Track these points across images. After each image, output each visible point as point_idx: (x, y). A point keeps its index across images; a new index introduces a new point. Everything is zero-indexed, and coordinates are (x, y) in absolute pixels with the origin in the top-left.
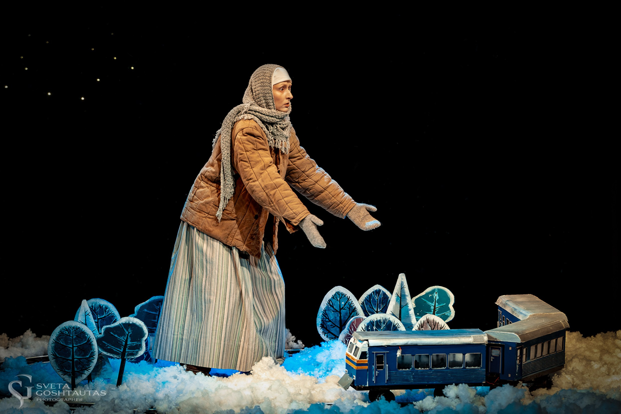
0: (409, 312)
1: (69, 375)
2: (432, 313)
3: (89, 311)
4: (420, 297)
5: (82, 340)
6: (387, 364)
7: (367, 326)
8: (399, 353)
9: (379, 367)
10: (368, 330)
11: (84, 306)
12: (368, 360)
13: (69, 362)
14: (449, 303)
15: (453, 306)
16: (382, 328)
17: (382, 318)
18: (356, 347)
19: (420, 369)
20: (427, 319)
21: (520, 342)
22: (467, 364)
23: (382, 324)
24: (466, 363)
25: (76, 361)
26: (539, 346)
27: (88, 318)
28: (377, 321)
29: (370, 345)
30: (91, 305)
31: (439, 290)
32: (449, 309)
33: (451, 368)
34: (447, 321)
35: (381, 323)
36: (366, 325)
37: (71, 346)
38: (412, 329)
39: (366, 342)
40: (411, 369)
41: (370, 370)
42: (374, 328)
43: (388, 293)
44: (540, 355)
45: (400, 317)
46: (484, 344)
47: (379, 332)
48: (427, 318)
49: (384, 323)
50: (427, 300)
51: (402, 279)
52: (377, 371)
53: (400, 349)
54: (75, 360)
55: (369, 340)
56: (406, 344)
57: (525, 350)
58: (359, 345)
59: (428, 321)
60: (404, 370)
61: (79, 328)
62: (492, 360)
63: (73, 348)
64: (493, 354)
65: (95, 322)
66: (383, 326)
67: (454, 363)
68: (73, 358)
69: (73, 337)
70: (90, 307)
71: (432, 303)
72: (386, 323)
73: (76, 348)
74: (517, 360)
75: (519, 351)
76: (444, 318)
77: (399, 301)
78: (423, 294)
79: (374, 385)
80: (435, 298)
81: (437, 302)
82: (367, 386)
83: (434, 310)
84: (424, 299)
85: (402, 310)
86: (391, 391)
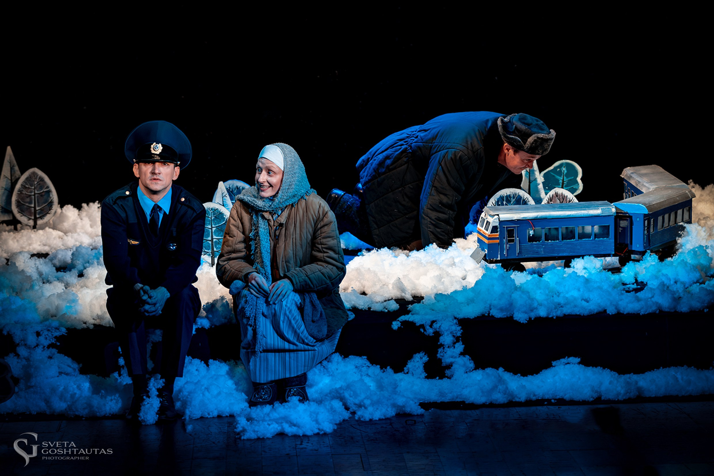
0: (539, 186)
1: (209, 255)
2: (561, 186)
3: (226, 192)
4: (549, 171)
5: (220, 221)
6: (518, 237)
9: (510, 241)
10: (499, 205)
11: (221, 188)
12: (499, 234)
13: (208, 243)
14: (577, 176)
15: (581, 179)
16: (512, 203)
17: (512, 193)
18: (487, 222)
19: (550, 241)
21: (647, 213)
22: (596, 236)
23: (512, 199)
24: (595, 234)
25: (216, 241)
26: (666, 216)
27: (225, 199)
28: (507, 196)
29: (501, 219)
30: (228, 187)
31: (567, 164)
32: (577, 182)
33: (580, 240)
34: (576, 194)
36: (496, 200)
37: (210, 227)
38: (541, 203)
39: (496, 217)
40: (541, 242)
41: (501, 244)
42: (504, 203)
44: (667, 225)
45: (529, 191)
46: (612, 215)
47: (509, 206)
48: (556, 192)
49: (514, 198)
50: (555, 174)
52: (508, 245)
54: (214, 240)
55: (500, 215)
56: (536, 217)
57: (652, 220)
58: (490, 219)
59: (557, 195)
60: (534, 242)
61: (217, 209)
62: (620, 231)
63: (212, 229)
64: (621, 225)
65: (232, 203)
66: (513, 200)
67: (584, 235)
68: (212, 239)
69: (211, 218)
70: (227, 189)
71: (560, 176)
73: (215, 228)
75: (646, 222)
76: (572, 191)
77: (528, 176)
78: (551, 168)
79: (506, 258)
80: (563, 172)
81: (566, 176)
82: (499, 259)
83: (563, 184)
84: (552, 174)
85: (531, 184)
86: (521, 263)
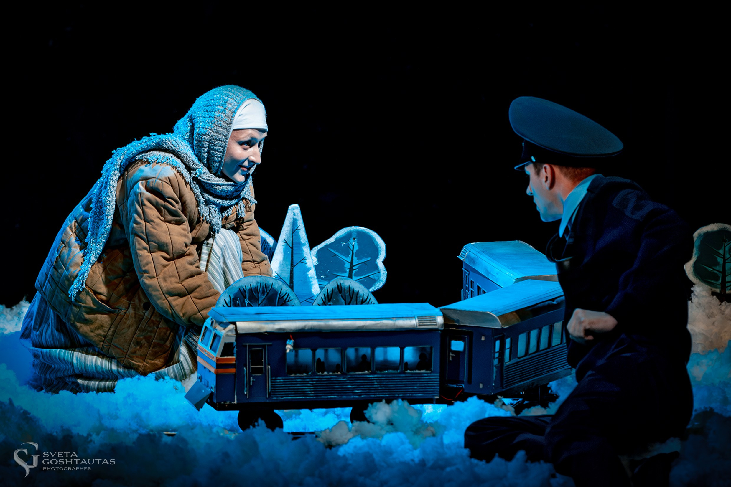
0: (308, 273)
2: (347, 274)
4: (326, 246)
6: (268, 365)
7: (233, 299)
8: (289, 346)
9: (255, 371)
10: (236, 305)
12: (236, 358)
14: (376, 256)
15: (384, 262)
16: (260, 302)
17: (259, 285)
18: (215, 336)
20: (338, 286)
21: (500, 328)
22: (407, 366)
23: (260, 295)
24: (406, 363)
26: (534, 334)
28: (251, 290)
29: (240, 332)
31: (359, 233)
32: (376, 267)
33: (379, 372)
34: (373, 289)
35: (258, 293)
36: (232, 297)
39: (231, 327)
40: (310, 373)
41: (238, 375)
42: (246, 302)
43: (270, 240)
44: (535, 349)
45: (292, 282)
46: (436, 330)
47: (255, 308)
48: (339, 284)
49: (263, 293)
50: (337, 251)
51: (294, 215)
52: (251, 378)
53: (290, 339)
55: (238, 323)
57: (508, 341)
58: (220, 330)
59: (340, 289)
60: (298, 375)
62: (451, 359)
64: (453, 348)
66: (261, 298)
67: (386, 365)
71: (347, 255)
72: (266, 294)
74: (494, 358)
75: (498, 343)
76: (368, 283)
77: (289, 253)
78: (332, 240)
79: (247, 401)
80: (352, 248)
81: (356, 256)
82: (235, 402)
83: (351, 269)
84: (332, 250)
85: (295, 269)
86: (276, 411)
